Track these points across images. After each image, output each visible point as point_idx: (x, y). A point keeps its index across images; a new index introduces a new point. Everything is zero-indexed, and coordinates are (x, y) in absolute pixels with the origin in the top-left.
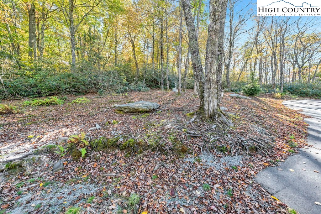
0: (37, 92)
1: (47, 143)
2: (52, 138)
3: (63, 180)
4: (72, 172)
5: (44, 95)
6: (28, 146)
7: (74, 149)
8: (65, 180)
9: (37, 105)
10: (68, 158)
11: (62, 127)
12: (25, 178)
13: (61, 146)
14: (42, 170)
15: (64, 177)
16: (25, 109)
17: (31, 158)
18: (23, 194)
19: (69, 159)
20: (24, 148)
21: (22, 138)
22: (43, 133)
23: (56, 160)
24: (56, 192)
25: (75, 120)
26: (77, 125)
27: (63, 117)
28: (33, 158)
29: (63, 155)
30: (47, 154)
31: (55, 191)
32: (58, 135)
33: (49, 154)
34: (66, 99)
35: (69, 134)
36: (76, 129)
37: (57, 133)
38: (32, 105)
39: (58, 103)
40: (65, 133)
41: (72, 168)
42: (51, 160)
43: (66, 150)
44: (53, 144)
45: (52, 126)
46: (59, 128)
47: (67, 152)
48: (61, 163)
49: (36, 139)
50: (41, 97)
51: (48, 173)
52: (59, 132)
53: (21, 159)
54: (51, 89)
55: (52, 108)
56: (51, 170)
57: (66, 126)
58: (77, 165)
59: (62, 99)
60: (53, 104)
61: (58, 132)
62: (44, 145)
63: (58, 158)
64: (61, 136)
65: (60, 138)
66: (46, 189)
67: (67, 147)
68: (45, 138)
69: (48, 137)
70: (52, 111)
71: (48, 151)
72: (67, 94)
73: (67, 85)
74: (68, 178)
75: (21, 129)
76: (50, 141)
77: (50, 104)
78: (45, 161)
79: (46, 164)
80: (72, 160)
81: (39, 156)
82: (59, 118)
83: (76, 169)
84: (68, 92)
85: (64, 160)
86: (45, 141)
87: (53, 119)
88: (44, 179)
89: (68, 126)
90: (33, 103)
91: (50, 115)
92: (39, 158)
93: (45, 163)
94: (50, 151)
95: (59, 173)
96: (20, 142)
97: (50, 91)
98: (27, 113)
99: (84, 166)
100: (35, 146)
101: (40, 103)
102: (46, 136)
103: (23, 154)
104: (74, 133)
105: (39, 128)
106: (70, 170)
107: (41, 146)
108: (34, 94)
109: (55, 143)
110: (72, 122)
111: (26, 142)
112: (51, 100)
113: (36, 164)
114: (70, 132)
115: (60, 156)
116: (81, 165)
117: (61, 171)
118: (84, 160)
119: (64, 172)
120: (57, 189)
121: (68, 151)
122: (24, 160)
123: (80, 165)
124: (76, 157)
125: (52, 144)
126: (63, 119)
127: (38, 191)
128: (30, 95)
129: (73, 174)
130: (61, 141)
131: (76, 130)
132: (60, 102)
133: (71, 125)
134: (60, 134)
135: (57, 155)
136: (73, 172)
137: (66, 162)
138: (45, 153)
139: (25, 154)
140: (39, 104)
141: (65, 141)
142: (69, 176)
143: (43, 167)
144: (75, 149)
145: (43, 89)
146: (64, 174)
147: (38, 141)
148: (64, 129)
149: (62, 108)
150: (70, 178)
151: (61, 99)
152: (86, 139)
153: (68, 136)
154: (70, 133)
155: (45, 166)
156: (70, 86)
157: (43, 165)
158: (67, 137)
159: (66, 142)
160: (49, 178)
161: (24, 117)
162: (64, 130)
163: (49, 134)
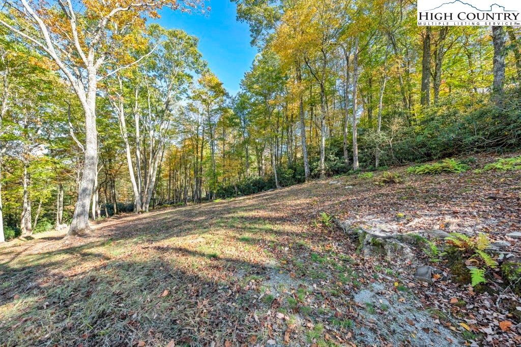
0: (425, 154)
1: (416, 231)
2: (424, 226)
3: (424, 300)
4: (445, 300)
5: (435, 158)
6: (395, 226)
7: (458, 260)
8: (428, 303)
9: (422, 172)
10: (443, 270)
11: (446, 212)
12: (384, 264)
13: (434, 244)
14: (403, 266)
15: (427, 297)
16: (408, 178)
17: (394, 242)
18: (377, 280)
19: (445, 274)
20: (390, 227)
21: (392, 215)
22: (415, 216)
23: (422, 263)
24: (409, 310)
25: (477, 206)
26: (479, 215)
27: (455, 196)
28: (396, 244)
29: (435, 260)
30: (413, 248)
31: (409, 307)
32: (434, 224)
33: (415, 248)
34: (473, 162)
35: (454, 228)
36: (473, 222)
37: (435, 221)
38: (416, 172)
39: (455, 170)
40: (447, 225)
41: (447, 293)
42: (416, 258)
43: (441, 255)
44: (423, 235)
45: (431, 207)
46: (439, 213)
47: (444, 260)
48: (428, 272)
49: (405, 221)
50: (431, 160)
51: (409, 275)
52: (438, 220)
53: (384, 238)
54: (446, 146)
55: (442, 178)
56: (414, 273)
57: (454, 213)
58: (458, 294)
59: (465, 163)
60: (446, 171)
61: (436, 219)
62: (411, 232)
63: (425, 260)
64: (438, 227)
65: (435, 230)
66: (400, 295)
67: (445, 251)
68: (414, 223)
69: (419, 223)
70: (440, 183)
71: (415, 243)
72: (477, 152)
73: (478, 134)
74: (434, 304)
75: (395, 203)
76: (421, 229)
77: (440, 172)
78: (408, 256)
79: (409, 260)
80: (450, 279)
81: (402, 244)
82: (448, 197)
83: (454, 300)
84: (478, 148)
85: (435, 269)
86: (414, 227)
87: (436, 196)
88: (402, 279)
89: (457, 213)
90: (418, 170)
91: (435, 189)
92: (402, 247)
93: (407, 258)
94: (417, 243)
95: (422, 286)
96: (389, 218)
97: (445, 150)
98: (407, 184)
99: (471, 306)
100: (400, 229)
101: (427, 171)
102: (416, 220)
103: (387, 233)
104: (466, 229)
105: (413, 206)
106: (441, 293)
107: (406, 232)
108: (422, 157)
109: (426, 234)
110: (470, 209)
111: (394, 220)
112: (444, 164)
113: (398, 254)
114: (459, 225)
115: (430, 260)
116: (467, 301)
117: (426, 284)
118: (477, 295)
119: (431, 289)
120: (412, 306)
121: (446, 259)
122: (386, 241)
123: (465, 299)
124: (458, 276)
125: (421, 235)
126: (453, 200)
127: (390, 289)
128: (417, 159)
129: (445, 305)
130: (436, 235)
131: (471, 226)
132: (459, 169)
133: (466, 213)
134: (438, 223)
135: (425, 255)
136: (447, 301)
137: (438, 276)
138: (410, 243)
139: (389, 234)
140: (424, 171)
141: (443, 237)
142: (436, 302)
143: (404, 263)
144: (459, 262)
145: (434, 148)
146: (430, 293)
147: (406, 224)
148: (449, 217)
149: (458, 180)
150: (437, 306)
151: (463, 163)
152: (489, 252)
153: (452, 232)
154: (458, 227)
155: (406, 262)
156: (484, 134)
157: (405, 259)
158: (448, 232)
159: (444, 240)
160: (407, 281)
161: (403, 189)
162: (448, 219)
163: (422, 219)
